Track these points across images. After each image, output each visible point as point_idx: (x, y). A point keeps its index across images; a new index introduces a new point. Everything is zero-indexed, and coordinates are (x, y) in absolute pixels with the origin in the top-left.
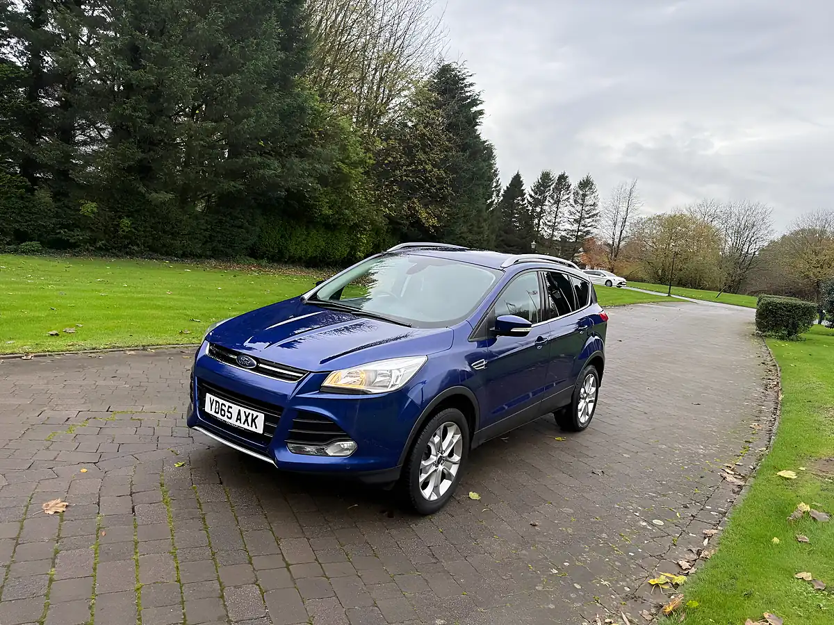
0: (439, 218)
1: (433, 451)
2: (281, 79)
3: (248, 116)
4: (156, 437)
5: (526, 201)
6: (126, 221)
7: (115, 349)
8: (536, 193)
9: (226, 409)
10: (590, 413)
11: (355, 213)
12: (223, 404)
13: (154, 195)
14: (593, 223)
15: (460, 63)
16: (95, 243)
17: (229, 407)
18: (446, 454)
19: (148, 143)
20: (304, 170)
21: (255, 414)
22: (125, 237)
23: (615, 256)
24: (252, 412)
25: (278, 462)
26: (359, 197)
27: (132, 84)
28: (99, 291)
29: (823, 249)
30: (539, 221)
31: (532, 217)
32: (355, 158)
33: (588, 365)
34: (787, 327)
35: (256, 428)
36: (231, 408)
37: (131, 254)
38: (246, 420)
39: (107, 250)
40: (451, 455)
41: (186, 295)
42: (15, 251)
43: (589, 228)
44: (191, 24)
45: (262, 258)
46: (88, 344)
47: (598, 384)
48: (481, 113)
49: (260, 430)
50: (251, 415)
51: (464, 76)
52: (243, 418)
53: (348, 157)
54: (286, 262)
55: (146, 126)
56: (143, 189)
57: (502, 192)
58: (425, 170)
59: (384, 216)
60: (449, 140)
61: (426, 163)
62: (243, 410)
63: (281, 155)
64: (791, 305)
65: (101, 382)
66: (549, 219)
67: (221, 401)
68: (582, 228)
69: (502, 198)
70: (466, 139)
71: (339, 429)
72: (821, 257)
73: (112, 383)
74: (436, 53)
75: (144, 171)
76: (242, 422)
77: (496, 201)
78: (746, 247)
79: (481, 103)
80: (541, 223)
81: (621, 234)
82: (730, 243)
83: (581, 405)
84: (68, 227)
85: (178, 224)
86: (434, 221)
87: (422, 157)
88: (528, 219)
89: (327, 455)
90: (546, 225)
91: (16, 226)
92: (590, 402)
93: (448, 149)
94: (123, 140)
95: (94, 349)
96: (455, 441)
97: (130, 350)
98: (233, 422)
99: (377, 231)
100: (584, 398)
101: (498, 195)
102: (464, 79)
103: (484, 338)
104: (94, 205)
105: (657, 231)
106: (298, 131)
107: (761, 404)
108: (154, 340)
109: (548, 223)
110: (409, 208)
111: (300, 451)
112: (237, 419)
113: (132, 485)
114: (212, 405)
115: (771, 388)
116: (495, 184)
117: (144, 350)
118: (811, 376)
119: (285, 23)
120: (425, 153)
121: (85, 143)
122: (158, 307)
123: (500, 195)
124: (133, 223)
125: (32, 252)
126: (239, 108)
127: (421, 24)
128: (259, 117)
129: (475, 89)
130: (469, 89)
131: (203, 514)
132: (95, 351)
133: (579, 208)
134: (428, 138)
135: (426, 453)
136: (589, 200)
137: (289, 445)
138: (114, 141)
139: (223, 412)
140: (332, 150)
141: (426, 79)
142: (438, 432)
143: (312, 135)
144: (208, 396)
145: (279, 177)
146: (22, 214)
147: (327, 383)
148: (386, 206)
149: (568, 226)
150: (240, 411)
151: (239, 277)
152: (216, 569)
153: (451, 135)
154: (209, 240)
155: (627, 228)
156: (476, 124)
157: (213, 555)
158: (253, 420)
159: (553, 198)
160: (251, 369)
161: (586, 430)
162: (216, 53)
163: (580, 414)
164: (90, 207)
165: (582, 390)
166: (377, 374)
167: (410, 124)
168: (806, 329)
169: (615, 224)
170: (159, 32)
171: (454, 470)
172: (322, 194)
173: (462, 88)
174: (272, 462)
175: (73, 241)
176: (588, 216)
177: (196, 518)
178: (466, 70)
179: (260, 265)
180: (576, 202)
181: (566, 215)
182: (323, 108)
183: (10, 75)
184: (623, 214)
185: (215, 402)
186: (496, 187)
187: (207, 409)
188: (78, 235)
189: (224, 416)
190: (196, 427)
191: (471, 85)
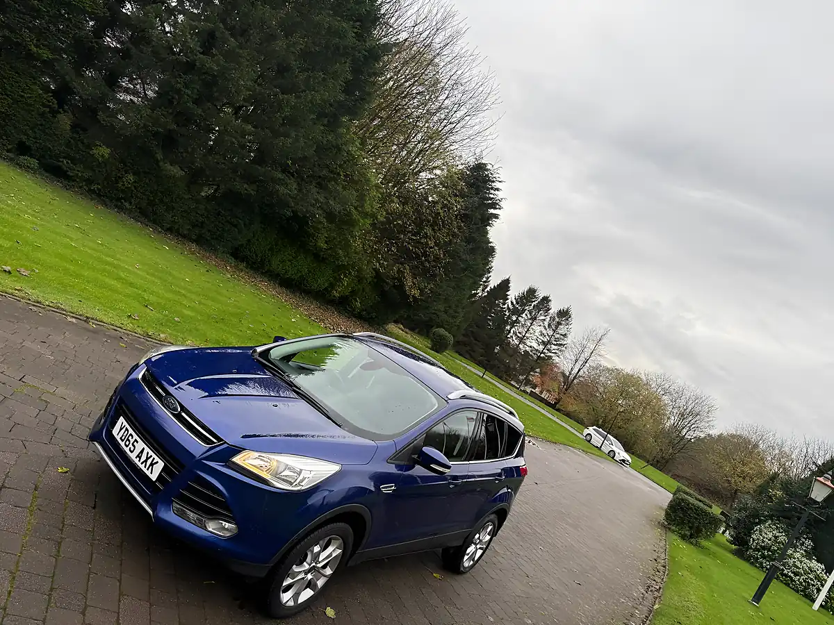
0: (422, 291)
1: (309, 559)
2: (331, 117)
3: (287, 136)
4: (54, 428)
5: (506, 306)
6: (131, 178)
7: (58, 309)
8: (517, 303)
9: (132, 441)
10: (476, 559)
11: (347, 255)
12: (131, 435)
13: (168, 166)
14: (557, 351)
15: (495, 167)
16: (91, 184)
17: (136, 441)
18: (320, 565)
19: (184, 118)
20: (317, 200)
21: (157, 459)
22: (123, 191)
23: (566, 390)
24: (154, 456)
25: (156, 517)
26: (357, 244)
27: (195, 65)
28: (71, 239)
29: (751, 462)
30: (511, 328)
31: (506, 323)
32: (368, 209)
33: (492, 513)
34: (691, 528)
35: (151, 473)
36: (137, 442)
37: (121, 209)
38: (146, 461)
39: (99, 195)
40: (324, 567)
41: (153, 275)
42: (11, 160)
43: (553, 355)
44: (272, 37)
45: (242, 261)
46: (34, 294)
47: (493, 534)
48: (496, 216)
49: (154, 477)
50: (152, 458)
51: (494, 179)
52: (144, 458)
53: (362, 206)
54: (262, 273)
55: (190, 105)
56: (159, 156)
57: (488, 289)
58: (427, 244)
59: (373, 269)
60: (459, 228)
61: (430, 239)
62: (147, 449)
63: (303, 179)
64: (701, 510)
65: (27, 344)
66: (520, 330)
67: (131, 431)
68: (546, 351)
69: (486, 294)
70: (474, 233)
71: (227, 509)
72: (746, 469)
73: (38, 347)
74: (478, 151)
75: (169, 141)
76: (142, 461)
77: (480, 294)
78: (684, 431)
79: (500, 209)
80: (512, 331)
81: (578, 372)
82: (672, 422)
83: (471, 549)
84: (73, 160)
85: (178, 200)
86: (416, 292)
87: (428, 231)
88: (502, 322)
89: (206, 529)
90: (516, 335)
91: (24, 138)
92: (480, 548)
93: (454, 235)
94: (163, 108)
95: (38, 302)
96: (334, 555)
97: (73, 317)
98: (133, 456)
99: (360, 279)
100: (476, 544)
101: (483, 290)
102: (493, 182)
103: (402, 463)
104: (108, 151)
105: (612, 383)
106: (328, 167)
107: (636, 606)
108: (100, 315)
109: (518, 334)
110: (399, 270)
111: (182, 514)
112: (138, 456)
113: (7, 476)
114: (121, 430)
115: (651, 591)
116: (484, 279)
117: (85, 321)
118: (692, 593)
119: (356, 71)
120: (433, 230)
121: (127, 91)
122: (119, 279)
123: (486, 291)
124: (135, 182)
125: (27, 168)
126: (283, 124)
127: (475, 120)
128: (297, 140)
129: (500, 195)
130: (494, 192)
131: (61, 538)
132: (38, 305)
133: (551, 333)
134: (441, 218)
135: (301, 560)
136: (562, 329)
137: (175, 504)
138: (154, 104)
139: (127, 443)
140: (351, 195)
141: (460, 167)
142: (321, 542)
143: (339, 174)
144: (122, 419)
145: (292, 198)
146: (36, 130)
147: (237, 459)
148: (378, 261)
149: (535, 345)
150: (144, 449)
151: (212, 274)
152: (47, 608)
153: (462, 224)
154: (200, 225)
155: (585, 369)
156: (489, 225)
157: (52, 589)
158: (152, 464)
159: (531, 314)
160: (172, 413)
161: (465, 576)
162: (283, 70)
163: (466, 557)
164: (103, 151)
165: (477, 536)
166: (287, 467)
167: (430, 199)
168: (707, 538)
169: (576, 362)
170: (241, 32)
171: (320, 583)
172: (324, 228)
173: (488, 189)
174: (151, 513)
175: (71, 174)
176: (555, 343)
177: (53, 540)
178: (497, 175)
179: (236, 267)
180: (549, 325)
181: (536, 334)
182: (359, 156)
183: (87, 8)
184: (587, 354)
185: (125, 428)
186: (485, 282)
187: (115, 432)
188: (78, 171)
189: (127, 446)
190: (95, 443)
191: (497, 189)
